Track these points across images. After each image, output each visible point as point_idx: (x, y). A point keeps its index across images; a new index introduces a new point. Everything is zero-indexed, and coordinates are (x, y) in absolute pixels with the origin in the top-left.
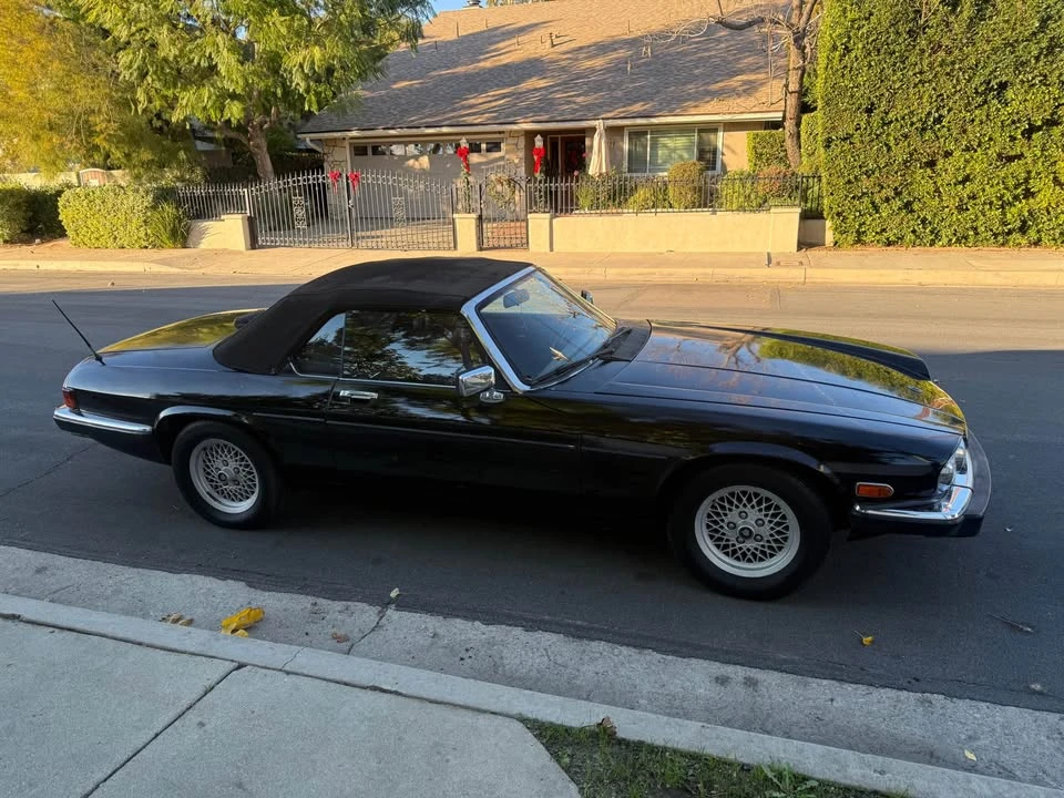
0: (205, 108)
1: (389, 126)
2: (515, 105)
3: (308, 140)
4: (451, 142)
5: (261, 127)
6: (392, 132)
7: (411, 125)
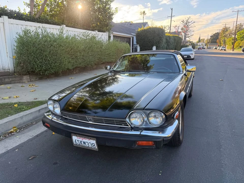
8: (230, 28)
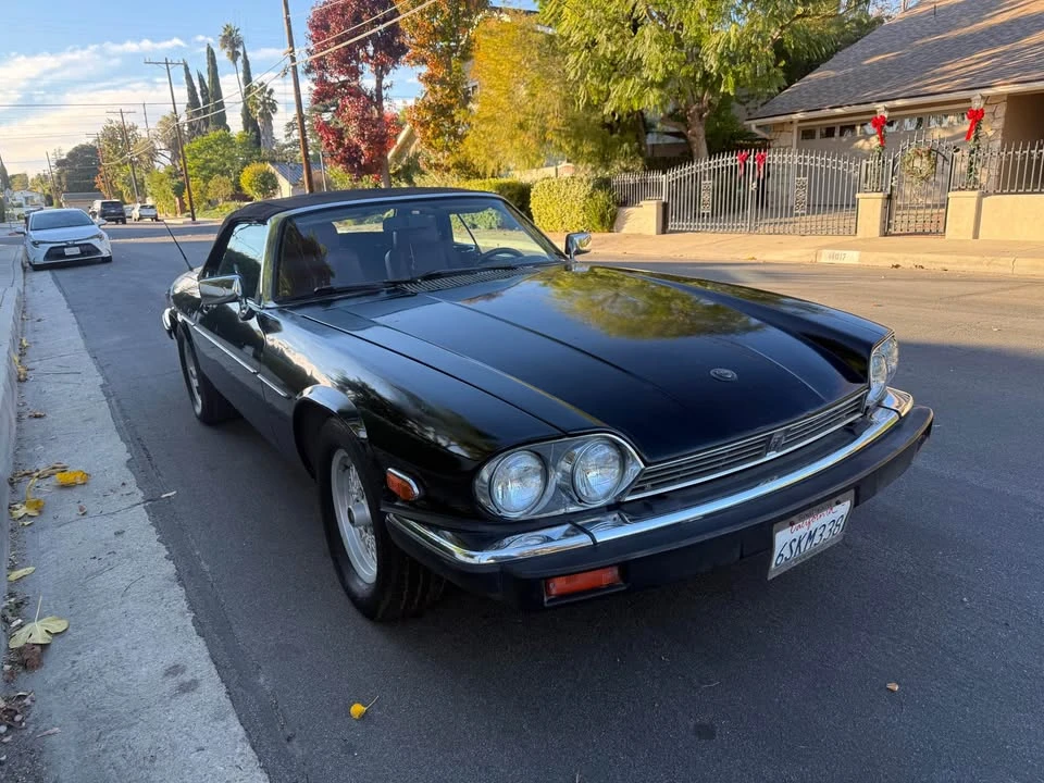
0: (629, 99)
1: (838, 104)
2: (1001, 65)
3: (753, 127)
4: (911, 117)
5: (701, 116)
6: (839, 111)
7: (861, 101)
8: (138, 131)
